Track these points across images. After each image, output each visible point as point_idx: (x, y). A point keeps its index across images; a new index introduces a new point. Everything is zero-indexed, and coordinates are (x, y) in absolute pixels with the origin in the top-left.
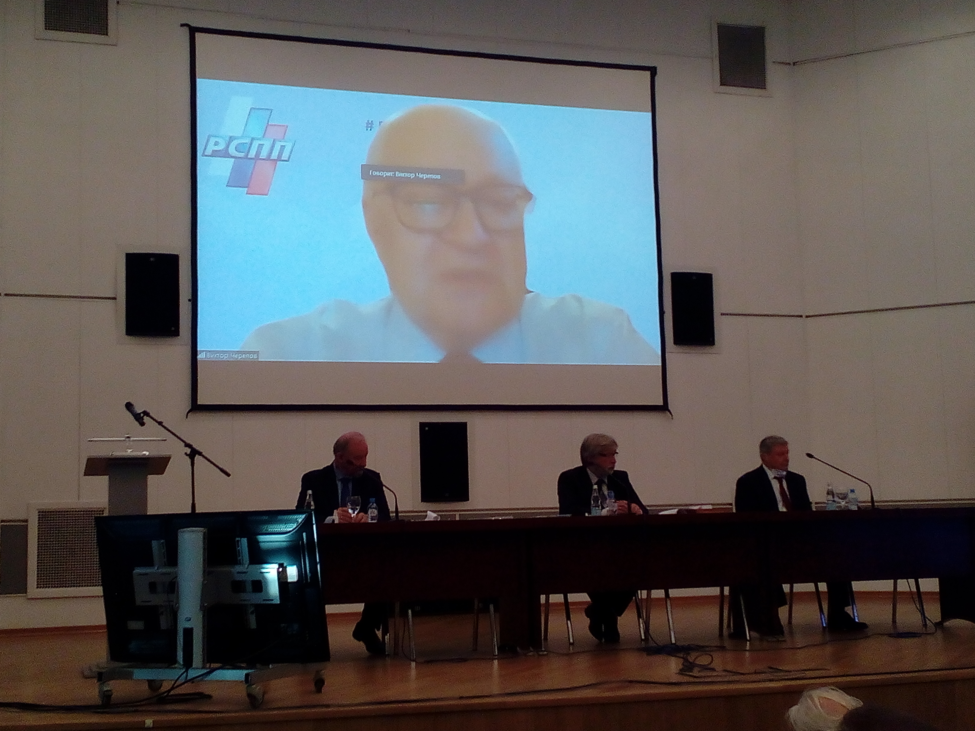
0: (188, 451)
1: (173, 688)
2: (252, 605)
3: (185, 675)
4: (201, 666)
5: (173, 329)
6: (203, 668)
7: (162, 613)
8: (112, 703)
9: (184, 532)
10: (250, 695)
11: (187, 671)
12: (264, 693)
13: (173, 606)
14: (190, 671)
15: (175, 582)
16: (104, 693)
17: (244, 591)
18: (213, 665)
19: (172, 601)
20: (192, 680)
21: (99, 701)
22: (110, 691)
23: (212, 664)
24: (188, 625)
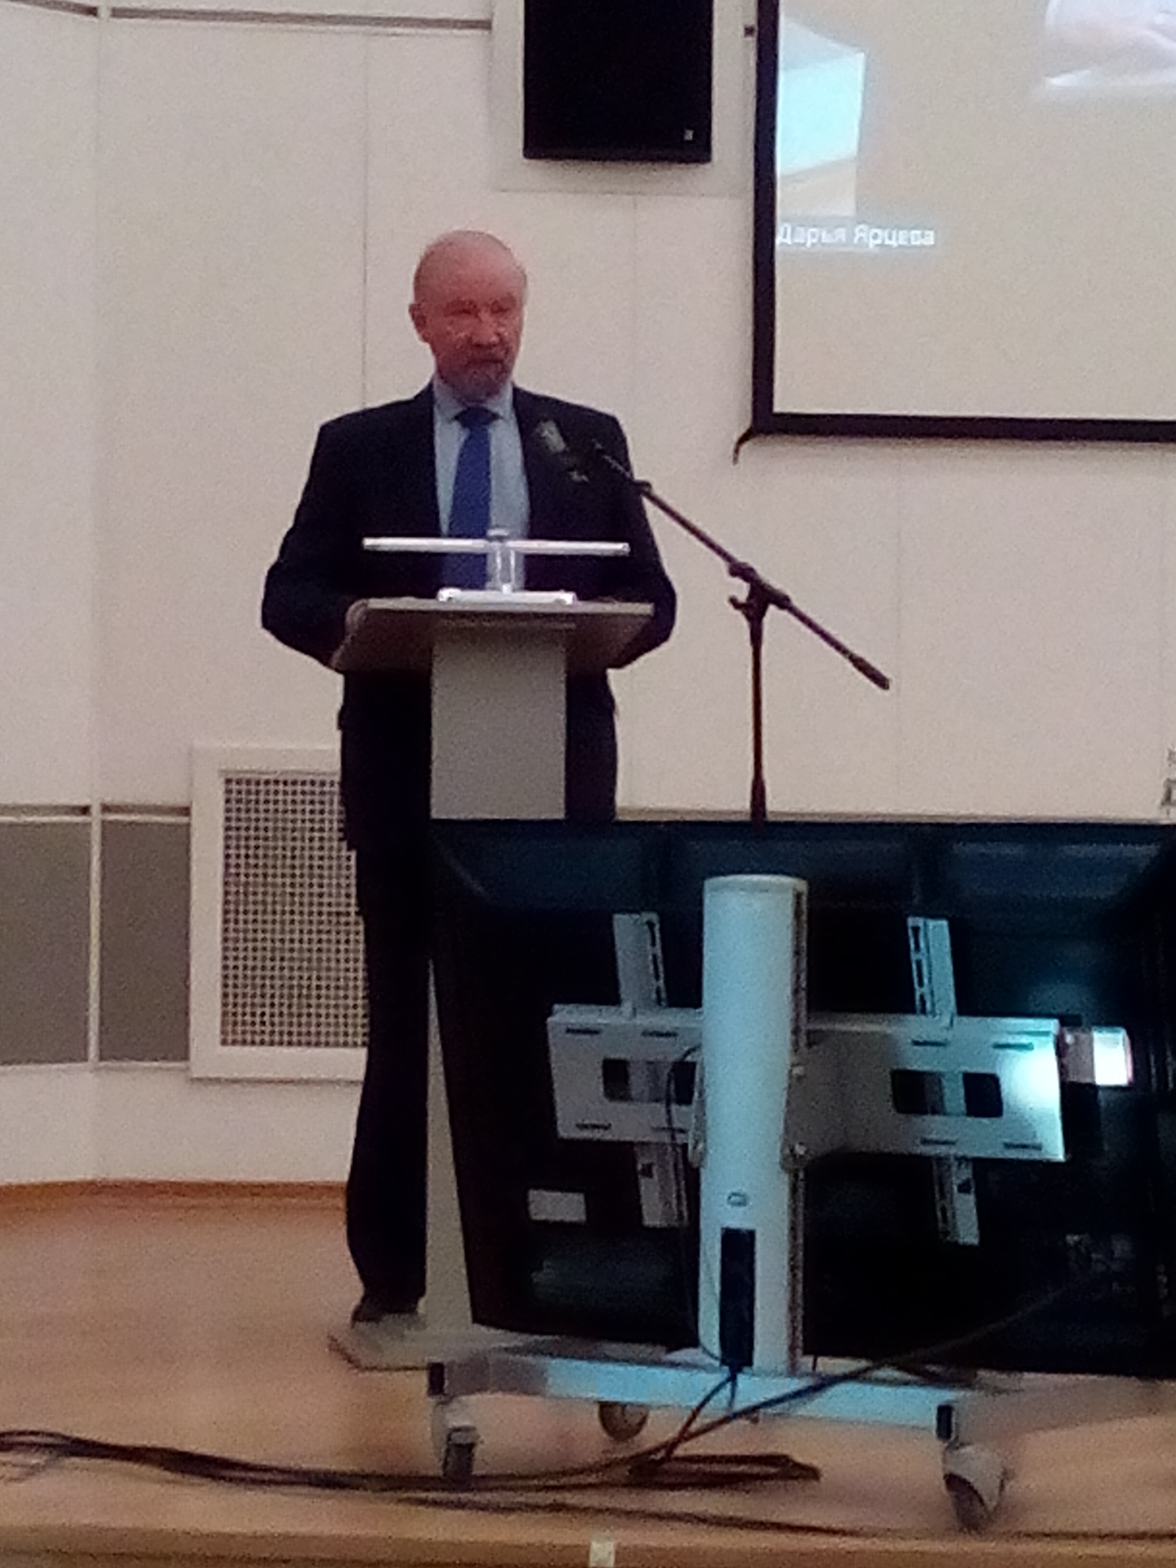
0: (741, 590)
1: (685, 1435)
2: (962, 1160)
3: (726, 1391)
4: (783, 1367)
5: (689, 135)
6: (793, 1370)
7: (647, 1171)
8: (477, 1471)
9: (726, 886)
10: (953, 1481)
11: (732, 1379)
12: (1006, 1476)
13: (685, 1146)
14: (741, 1379)
15: (693, 1065)
16: (449, 1439)
17: (937, 1109)
18: (830, 1365)
19: (682, 1131)
20: (750, 1413)
21: (433, 1466)
22: (467, 1429)
23: (821, 1360)
24: (737, 1220)
